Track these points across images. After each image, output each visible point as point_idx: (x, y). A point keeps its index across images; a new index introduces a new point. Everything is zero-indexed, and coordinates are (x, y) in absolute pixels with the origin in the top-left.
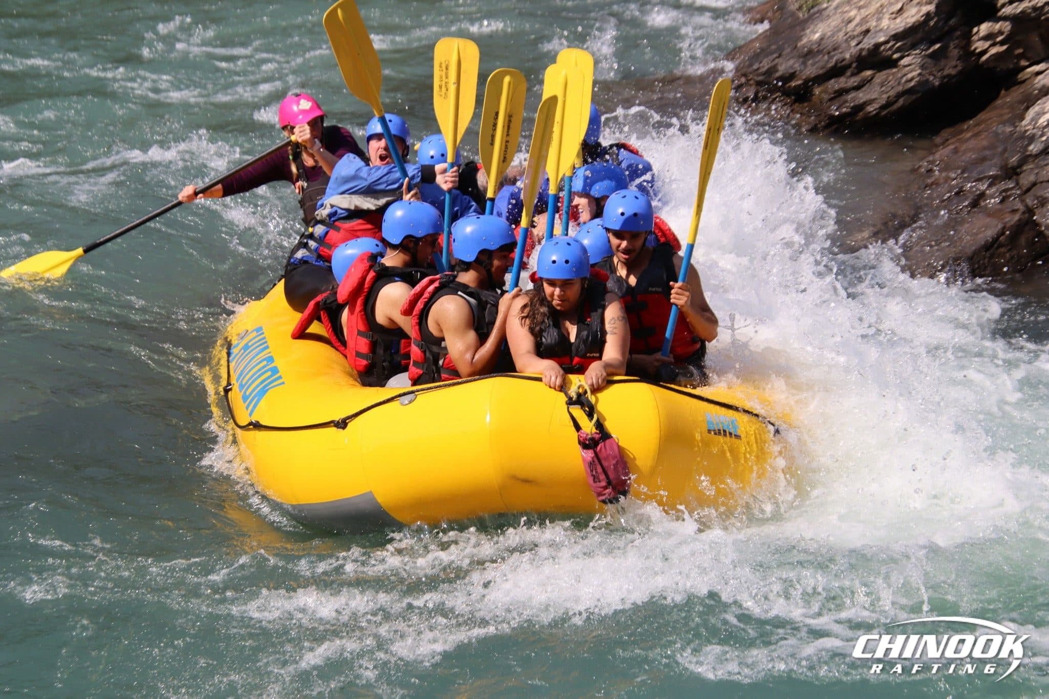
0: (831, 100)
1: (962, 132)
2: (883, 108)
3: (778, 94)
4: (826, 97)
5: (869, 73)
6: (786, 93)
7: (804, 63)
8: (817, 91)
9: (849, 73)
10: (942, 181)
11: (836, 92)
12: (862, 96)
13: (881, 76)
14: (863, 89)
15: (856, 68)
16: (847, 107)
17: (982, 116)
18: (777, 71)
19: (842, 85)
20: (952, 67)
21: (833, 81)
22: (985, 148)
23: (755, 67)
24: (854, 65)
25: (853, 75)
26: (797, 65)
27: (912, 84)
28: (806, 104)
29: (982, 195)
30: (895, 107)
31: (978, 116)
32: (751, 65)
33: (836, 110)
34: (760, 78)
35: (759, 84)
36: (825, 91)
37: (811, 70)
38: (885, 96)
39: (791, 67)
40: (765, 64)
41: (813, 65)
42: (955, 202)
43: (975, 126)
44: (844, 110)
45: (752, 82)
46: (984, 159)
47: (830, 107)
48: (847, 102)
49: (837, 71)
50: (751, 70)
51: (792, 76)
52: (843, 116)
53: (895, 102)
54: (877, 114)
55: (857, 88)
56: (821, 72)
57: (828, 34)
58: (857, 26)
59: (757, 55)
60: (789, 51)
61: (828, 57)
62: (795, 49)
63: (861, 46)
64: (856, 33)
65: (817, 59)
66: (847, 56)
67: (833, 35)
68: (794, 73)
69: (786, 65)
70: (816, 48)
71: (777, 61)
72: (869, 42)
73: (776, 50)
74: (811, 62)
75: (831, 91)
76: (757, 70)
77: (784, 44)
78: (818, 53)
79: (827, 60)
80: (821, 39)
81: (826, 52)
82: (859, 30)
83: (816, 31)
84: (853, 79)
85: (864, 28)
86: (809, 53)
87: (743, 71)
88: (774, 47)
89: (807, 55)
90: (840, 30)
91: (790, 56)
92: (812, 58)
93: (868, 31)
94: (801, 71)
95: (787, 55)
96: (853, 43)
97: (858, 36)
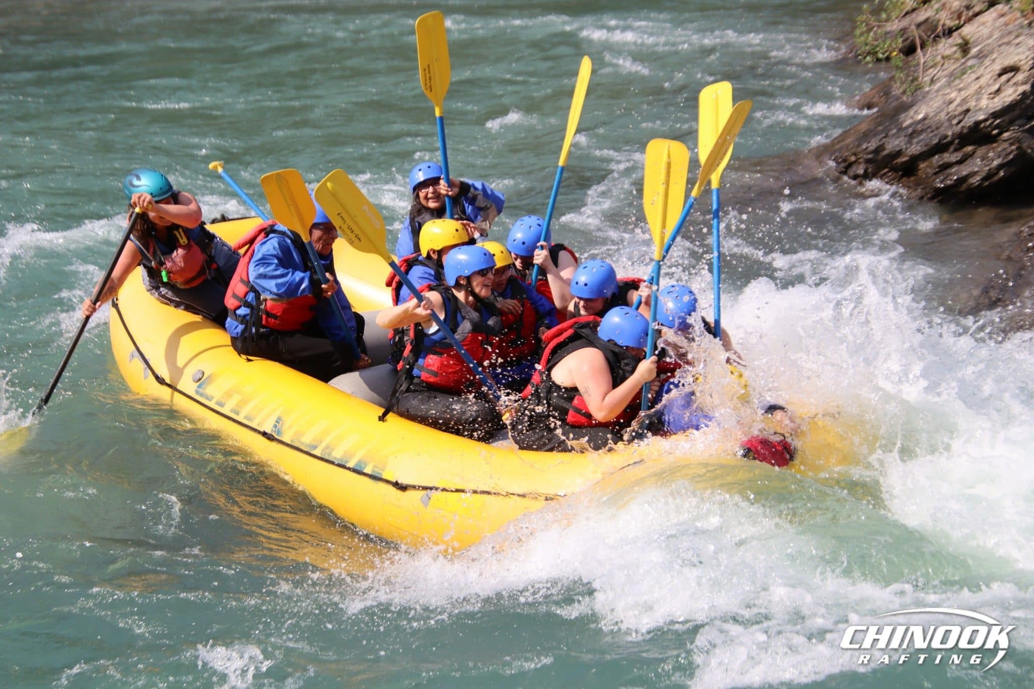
0: (935, 174)
2: (984, 179)
3: (886, 170)
4: (930, 171)
5: (970, 148)
6: (894, 169)
7: (910, 142)
8: (922, 166)
9: (952, 149)
11: (940, 166)
12: (964, 170)
13: (981, 151)
14: (966, 163)
15: (958, 144)
16: (951, 180)
18: (884, 149)
19: (946, 160)
21: (937, 157)
23: (864, 147)
24: (957, 141)
25: (956, 150)
26: (902, 144)
27: (1011, 157)
28: (912, 178)
30: (996, 178)
32: (859, 145)
33: (941, 182)
34: (870, 156)
35: (868, 161)
36: (930, 166)
37: (915, 148)
38: (987, 168)
39: (898, 145)
40: (873, 145)
41: (918, 143)
44: (949, 182)
45: (861, 160)
47: (934, 180)
48: (951, 174)
49: (940, 148)
50: (860, 149)
51: (899, 153)
52: (947, 188)
53: (997, 173)
54: (979, 185)
55: (960, 162)
56: (925, 149)
57: (932, 114)
58: (958, 106)
59: (866, 136)
60: (895, 131)
61: (931, 135)
62: (900, 129)
63: (962, 124)
64: (957, 113)
65: (921, 137)
66: (950, 133)
67: (936, 115)
68: (901, 150)
69: (893, 144)
70: (919, 127)
71: (884, 140)
72: (969, 121)
73: (882, 131)
74: (915, 140)
75: (936, 166)
76: (866, 149)
77: (890, 125)
78: (922, 131)
79: (931, 138)
80: (924, 119)
81: (929, 130)
82: (960, 109)
83: (920, 113)
84: (956, 154)
85: (965, 108)
86: (914, 132)
87: (853, 151)
88: (880, 128)
89: (911, 134)
90: (942, 110)
91: (896, 136)
92: (917, 137)
93: (968, 111)
94: (907, 149)
95: (893, 135)
96: (955, 122)
97: (959, 115)
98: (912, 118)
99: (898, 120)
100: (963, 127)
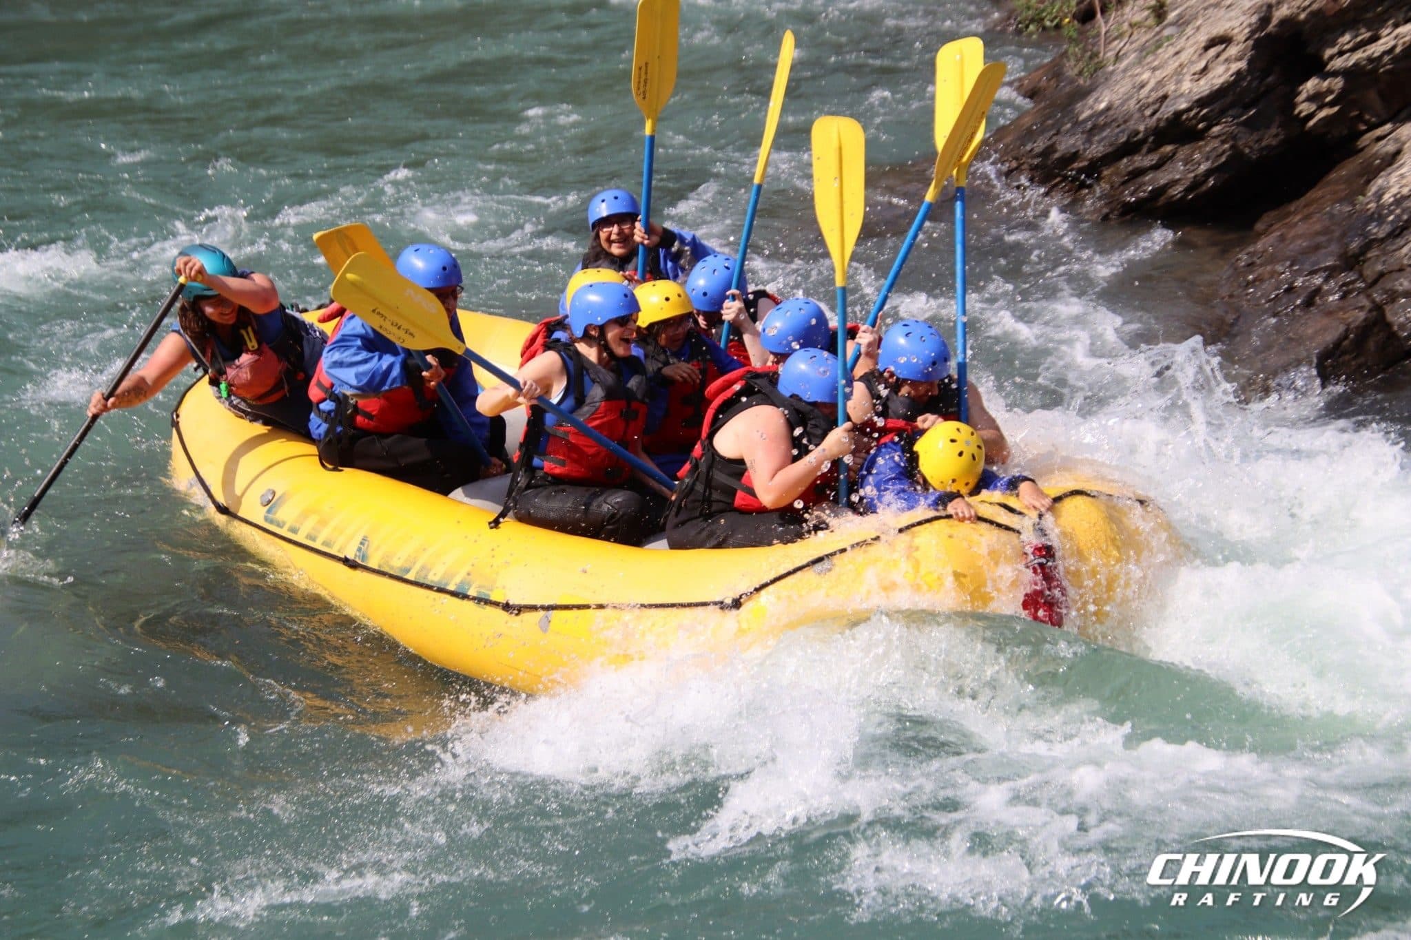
0: (1124, 183)
1: (1289, 214)
2: (1188, 190)
3: (1058, 179)
4: (1117, 180)
5: (1168, 148)
6: (1067, 179)
7: (1089, 141)
8: (1106, 172)
9: (1145, 149)
10: (1267, 276)
11: (1130, 173)
12: (1163, 178)
13: (1184, 152)
14: (1164, 168)
15: (1153, 142)
16: (1144, 191)
17: (1313, 194)
18: (1055, 151)
19: (1137, 164)
20: (1272, 137)
21: (1125, 160)
22: (1318, 233)
23: (1028, 148)
24: (1151, 139)
25: (1150, 151)
26: (1079, 143)
27: (1223, 159)
29: (1318, 291)
30: (1204, 188)
31: (1308, 195)
32: (1022, 146)
33: (1132, 195)
34: (1036, 161)
35: (1034, 167)
36: (1116, 174)
37: (1096, 149)
38: (1192, 175)
39: (1073, 145)
40: (1040, 145)
41: (1099, 142)
42: (1284, 300)
43: (1305, 206)
44: (1142, 195)
45: (1025, 166)
46: (1316, 248)
47: (1123, 192)
48: (1144, 184)
49: (1130, 148)
50: (1023, 151)
51: (1075, 156)
52: (1140, 202)
53: (1205, 181)
54: (1181, 198)
55: (1156, 167)
56: (1110, 149)
57: (1117, 103)
58: (1152, 90)
59: (1029, 135)
60: (1069, 125)
61: (1117, 130)
62: (1077, 124)
63: (1158, 115)
64: (1150, 100)
65: (1104, 134)
66: (1142, 128)
67: (1122, 104)
68: (1077, 152)
69: (1067, 143)
70: (1101, 120)
71: (1054, 139)
72: (1167, 111)
73: (1053, 125)
74: (1096, 138)
75: (1124, 173)
76: (1032, 150)
77: (1063, 117)
78: (1106, 125)
79: (1117, 135)
80: (1108, 109)
81: (1115, 124)
82: (1154, 96)
83: (1102, 100)
84: (1150, 157)
85: (1161, 93)
86: (1094, 127)
87: (1014, 153)
88: (1050, 122)
89: (1091, 129)
90: (1131, 97)
91: (1071, 132)
92: (1099, 133)
93: (1165, 97)
94: (1085, 150)
95: (1067, 131)
96: (1148, 112)
97: (1154, 103)
98: (1091, 107)
99: (1073, 110)
100: (1159, 120)
